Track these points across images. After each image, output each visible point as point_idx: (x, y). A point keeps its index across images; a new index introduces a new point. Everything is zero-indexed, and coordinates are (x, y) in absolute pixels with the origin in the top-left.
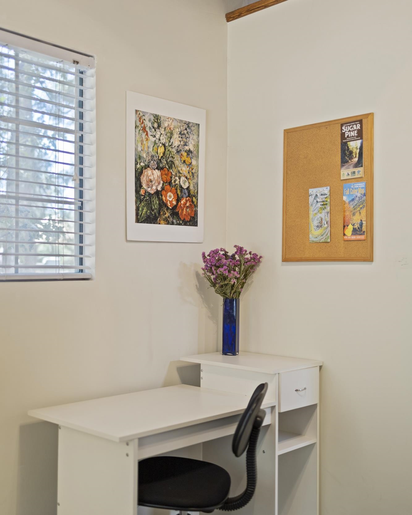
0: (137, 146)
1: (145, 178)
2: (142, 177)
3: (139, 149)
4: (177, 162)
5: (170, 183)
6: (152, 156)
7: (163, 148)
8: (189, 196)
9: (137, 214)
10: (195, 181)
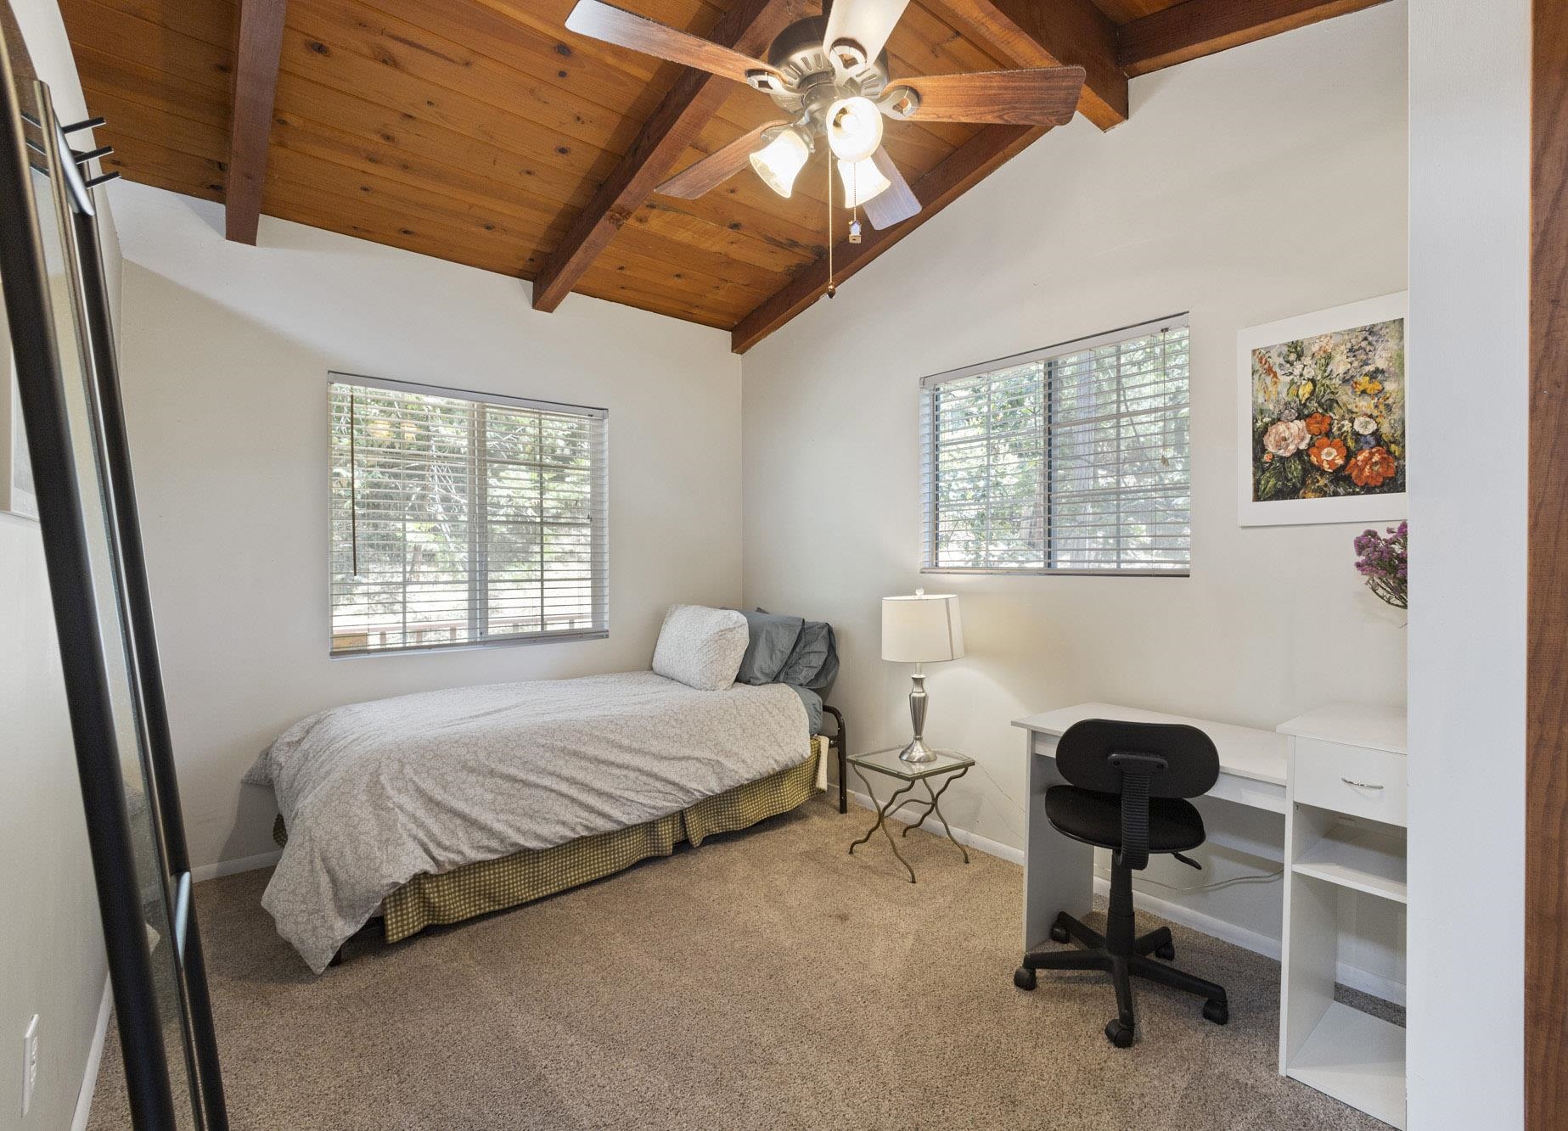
0: (1255, 397)
1: (1272, 438)
2: (1265, 439)
3: (1261, 400)
4: (1345, 396)
5: (1329, 434)
6: (1287, 404)
7: (1310, 386)
8: (1378, 444)
9: (1256, 490)
10: (1396, 416)
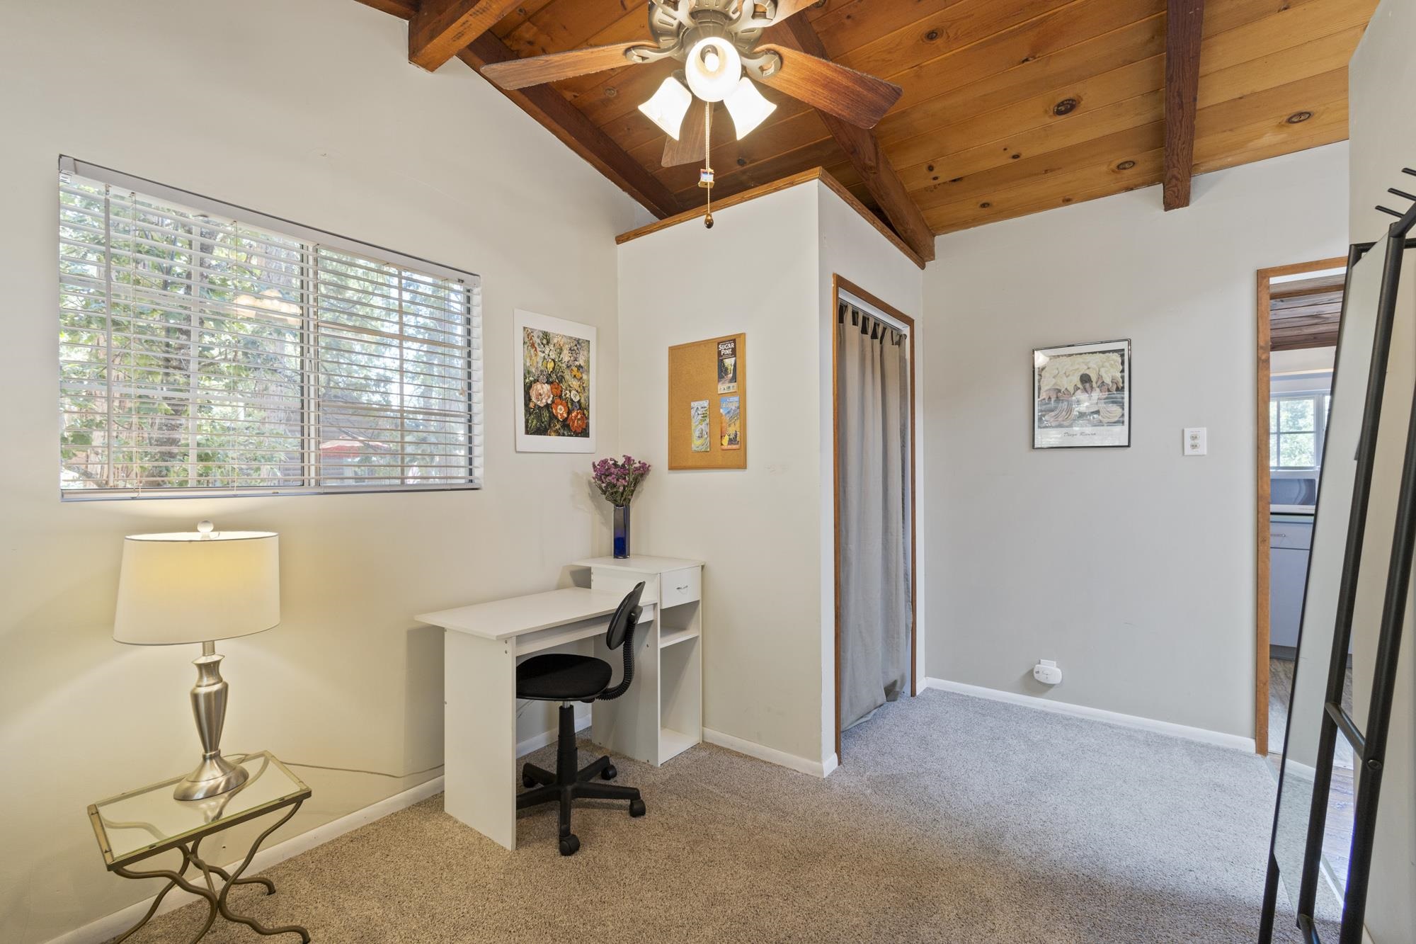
0: (525, 361)
1: (534, 392)
2: (531, 391)
3: (528, 364)
4: (567, 376)
5: (560, 397)
6: (542, 371)
7: (553, 363)
8: (580, 409)
9: (527, 427)
10: (586, 394)
